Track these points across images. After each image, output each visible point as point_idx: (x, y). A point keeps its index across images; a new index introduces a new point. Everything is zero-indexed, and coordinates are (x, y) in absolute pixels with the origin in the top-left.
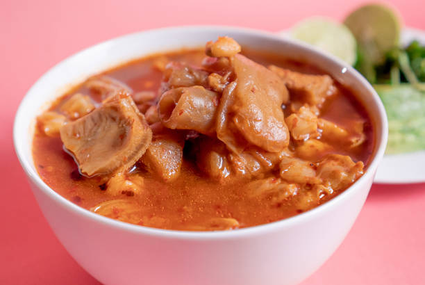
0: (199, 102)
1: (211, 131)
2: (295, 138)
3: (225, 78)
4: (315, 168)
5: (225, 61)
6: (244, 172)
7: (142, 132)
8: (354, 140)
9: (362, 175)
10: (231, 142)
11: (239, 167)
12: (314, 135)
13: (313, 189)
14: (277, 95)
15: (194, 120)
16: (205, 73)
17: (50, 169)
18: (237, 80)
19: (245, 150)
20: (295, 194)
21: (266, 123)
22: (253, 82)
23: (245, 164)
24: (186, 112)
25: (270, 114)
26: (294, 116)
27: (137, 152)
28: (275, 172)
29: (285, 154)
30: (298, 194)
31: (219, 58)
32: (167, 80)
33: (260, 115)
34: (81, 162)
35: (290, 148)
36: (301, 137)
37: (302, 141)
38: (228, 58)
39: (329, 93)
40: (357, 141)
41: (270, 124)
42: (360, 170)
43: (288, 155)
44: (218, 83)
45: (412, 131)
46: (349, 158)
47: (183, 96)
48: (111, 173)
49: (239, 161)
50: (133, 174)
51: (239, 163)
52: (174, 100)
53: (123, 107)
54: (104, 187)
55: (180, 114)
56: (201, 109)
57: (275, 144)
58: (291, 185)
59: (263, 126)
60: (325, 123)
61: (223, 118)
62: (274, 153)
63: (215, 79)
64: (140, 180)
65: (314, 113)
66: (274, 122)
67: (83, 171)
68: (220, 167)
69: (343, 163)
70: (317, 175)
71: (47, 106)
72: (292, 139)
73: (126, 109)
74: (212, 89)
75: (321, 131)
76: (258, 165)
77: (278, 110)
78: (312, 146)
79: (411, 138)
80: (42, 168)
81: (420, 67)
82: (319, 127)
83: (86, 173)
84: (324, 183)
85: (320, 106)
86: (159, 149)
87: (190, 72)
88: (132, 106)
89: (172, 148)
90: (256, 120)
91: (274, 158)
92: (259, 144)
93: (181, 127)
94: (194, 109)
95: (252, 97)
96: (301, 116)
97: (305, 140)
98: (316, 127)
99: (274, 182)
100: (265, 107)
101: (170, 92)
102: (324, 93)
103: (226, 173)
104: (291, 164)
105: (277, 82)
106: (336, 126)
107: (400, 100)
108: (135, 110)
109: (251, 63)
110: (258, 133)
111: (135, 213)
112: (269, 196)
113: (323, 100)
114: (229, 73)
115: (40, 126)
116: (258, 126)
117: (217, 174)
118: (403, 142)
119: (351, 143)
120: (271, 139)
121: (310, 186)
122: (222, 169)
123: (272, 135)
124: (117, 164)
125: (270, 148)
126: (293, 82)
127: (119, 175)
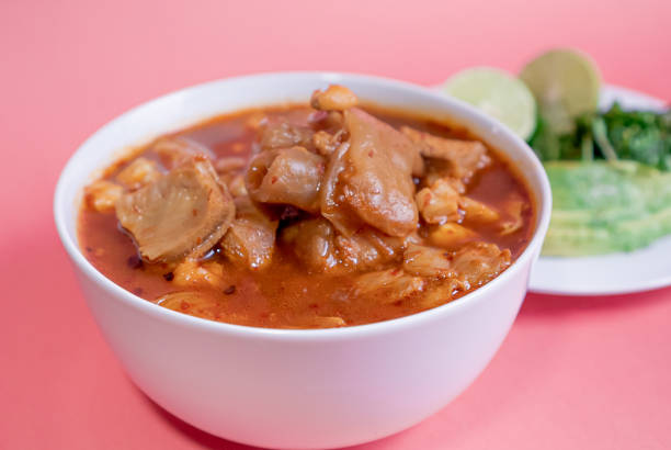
0: (298, 167)
1: (314, 206)
2: (428, 220)
3: (336, 137)
4: (451, 259)
5: (336, 116)
6: (355, 261)
7: (221, 205)
8: (506, 225)
9: (508, 266)
10: (340, 221)
11: (349, 255)
12: (453, 218)
13: (446, 284)
14: (404, 164)
15: (290, 190)
16: (310, 131)
17: (100, 252)
18: (350, 140)
19: (357, 232)
20: (420, 289)
21: (386, 198)
22: (372, 144)
23: (358, 251)
24: (281, 180)
25: (393, 187)
26: (426, 191)
27: (214, 231)
28: (397, 262)
29: (411, 240)
30: (425, 290)
31: (329, 112)
32: (259, 140)
33: (378, 187)
34: (141, 243)
35: (419, 232)
36: (436, 219)
37: (436, 226)
38: (341, 112)
39: (481, 165)
40: (511, 227)
41: (392, 199)
42: (506, 260)
43: (415, 241)
44: (326, 144)
45: (604, 224)
46: (495, 247)
47: (277, 160)
48: (180, 258)
49: (349, 246)
50: (210, 260)
51: (350, 249)
52: (267, 164)
53: (198, 172)
54: (170, 277)
55: (273, 182)
56: (300, 177)
57: (397, 225)
58: (416, 279)
59: (382, 200)
60: (469, 203)
61: (330, 189)
62: (397, 238)
63: (322, 140)
64: (218, 268)
65: (456, 189)
66: (397, 196)
67: (144, 254)
68: (324, 254)
69: (486, 252)
70: (451, 267)
71: (99, 174)
72: (422, 220)
73: (201, 176)
74: (318, 151)
75: (463, 213)
76: (375, 253)
77: (403, 182)
78: (450, 232)
79: (602, 234)
80: (89, 251)
81: (621, 139)
82: (460, 207)
83: (147, 258)
84: (460, 277)
85: (467, 180)
86: (245, 230)
87: (290, 131)
88: (210, 173)
89: (262, 228)
90: (373, 193)
91: (397, 244)
92: (377, 225)
93: (274, 200)
94: (292, 176)
95: (369, 163)
96: (437, 191)
97: (442, 223)
98: (456, 207)
99: (394, 274)
100: (387, 177)
101: (263, 154)
102: (474, 164)
103: (332, 262)
104: (418, 252)
105: (405, 146)
106: (483, 207)
107: (588, 182)
108: (214, 178)
109: (373, 120)
110: (375, 209)
111: (209, 309)
112: (386, 291)
113: (471, 174)
114: (340, 132)
115: (89, 200)
116: (376, 200)
117: (320, 263)
118: (591, 240)
119: (503, 229)
120: (392, 218)
121: (441, 281)
122: (327, 257)
123: (394, 213)
124: (188, 247)
125: (390, 230)
126: (431, 148)
127: (191, 261)
